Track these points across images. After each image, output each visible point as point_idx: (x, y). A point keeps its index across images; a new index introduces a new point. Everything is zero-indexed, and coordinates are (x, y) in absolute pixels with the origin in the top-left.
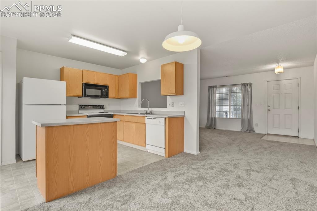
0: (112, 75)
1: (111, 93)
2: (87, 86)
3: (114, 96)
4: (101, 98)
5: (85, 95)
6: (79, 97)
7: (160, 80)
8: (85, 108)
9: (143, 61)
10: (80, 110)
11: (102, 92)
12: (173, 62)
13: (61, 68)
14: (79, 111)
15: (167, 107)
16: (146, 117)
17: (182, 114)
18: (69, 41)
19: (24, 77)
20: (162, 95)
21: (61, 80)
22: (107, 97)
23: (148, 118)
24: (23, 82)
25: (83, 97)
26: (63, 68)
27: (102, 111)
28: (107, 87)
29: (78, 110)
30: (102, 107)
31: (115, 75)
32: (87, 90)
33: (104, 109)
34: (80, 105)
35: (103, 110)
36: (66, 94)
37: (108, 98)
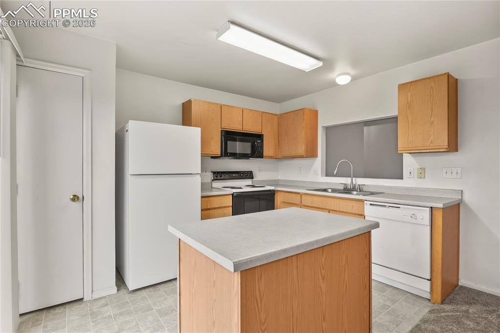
0: (268, 113)
1: (268, 148)
2: (229, 136)
3: (271, 154)
4: (251, 159)
5: (225, 153)
6: (212, 157)
7: (397, 117)
8: (222, 178)
9: (343, 80)
10: (215, 181)
11: (253, 147)
12: (442, 75)
13: (183, 103)
14: (213, 184)
15: (403, 179)
16: (365, 202)
17: (457, 197)
18: (219, 39)
19: (130, 121)
20: (399, 152)
21: (183, 125)
22: (260, 156)
23: (371, 204)
24: (127, 131)
25: (221, 156)
26: (189, 102)
27: (249, 182)
28: (260, 137)
29: (210, 181)
30: (249, 175)
31: (272, 114)
32: (229, 143)
33: (252, 178)
34: (214, 173)
35: (251, 180)
36: (201, 151)
37: (263, 158)
